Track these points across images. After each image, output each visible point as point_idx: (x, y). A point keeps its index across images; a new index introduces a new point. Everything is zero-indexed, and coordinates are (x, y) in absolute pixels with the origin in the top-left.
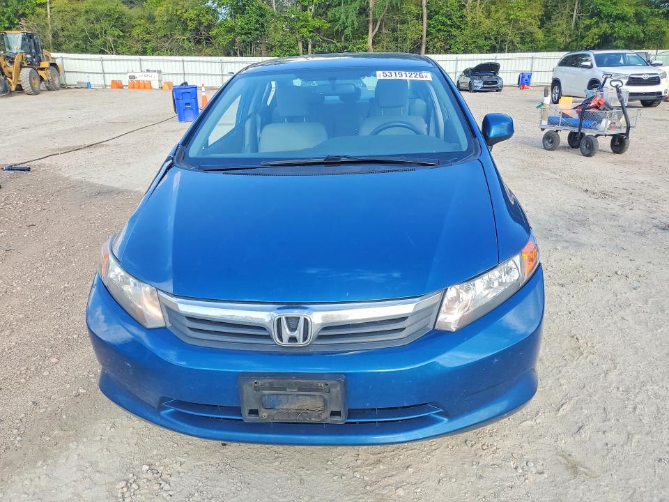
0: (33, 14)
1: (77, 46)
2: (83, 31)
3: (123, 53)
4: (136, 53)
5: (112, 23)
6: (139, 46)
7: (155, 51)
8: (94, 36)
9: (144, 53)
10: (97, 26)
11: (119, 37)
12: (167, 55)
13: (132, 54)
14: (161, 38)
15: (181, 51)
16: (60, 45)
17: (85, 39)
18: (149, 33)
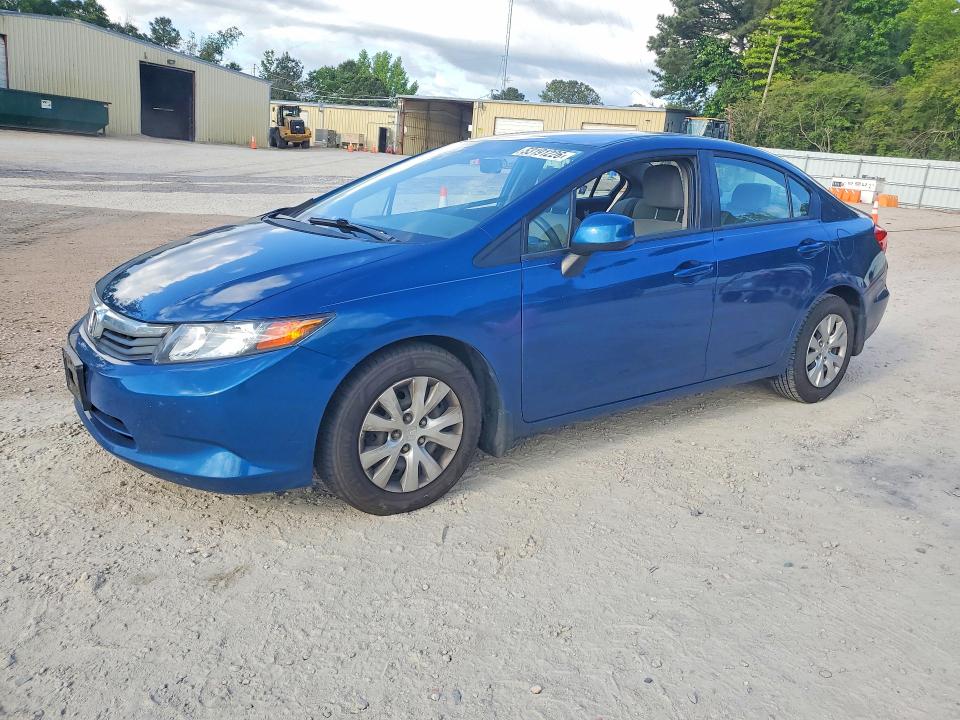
0: (744, 99)
1: (782, 140)
2: (796, 120)
3: (841, 151)
4: (860, 152)
5: (839, 110)
6: (866, 142)
7: (889, 150)
8: (809, 127)
9: (873, 152)
10: (817, 115)
11: (843, 129)
12: (907, 156)
13: (853, 153)
14: (906, 131)
15: (934, 152)
16: (764, 137)
17: (795, 131)
18: (890, 125)
